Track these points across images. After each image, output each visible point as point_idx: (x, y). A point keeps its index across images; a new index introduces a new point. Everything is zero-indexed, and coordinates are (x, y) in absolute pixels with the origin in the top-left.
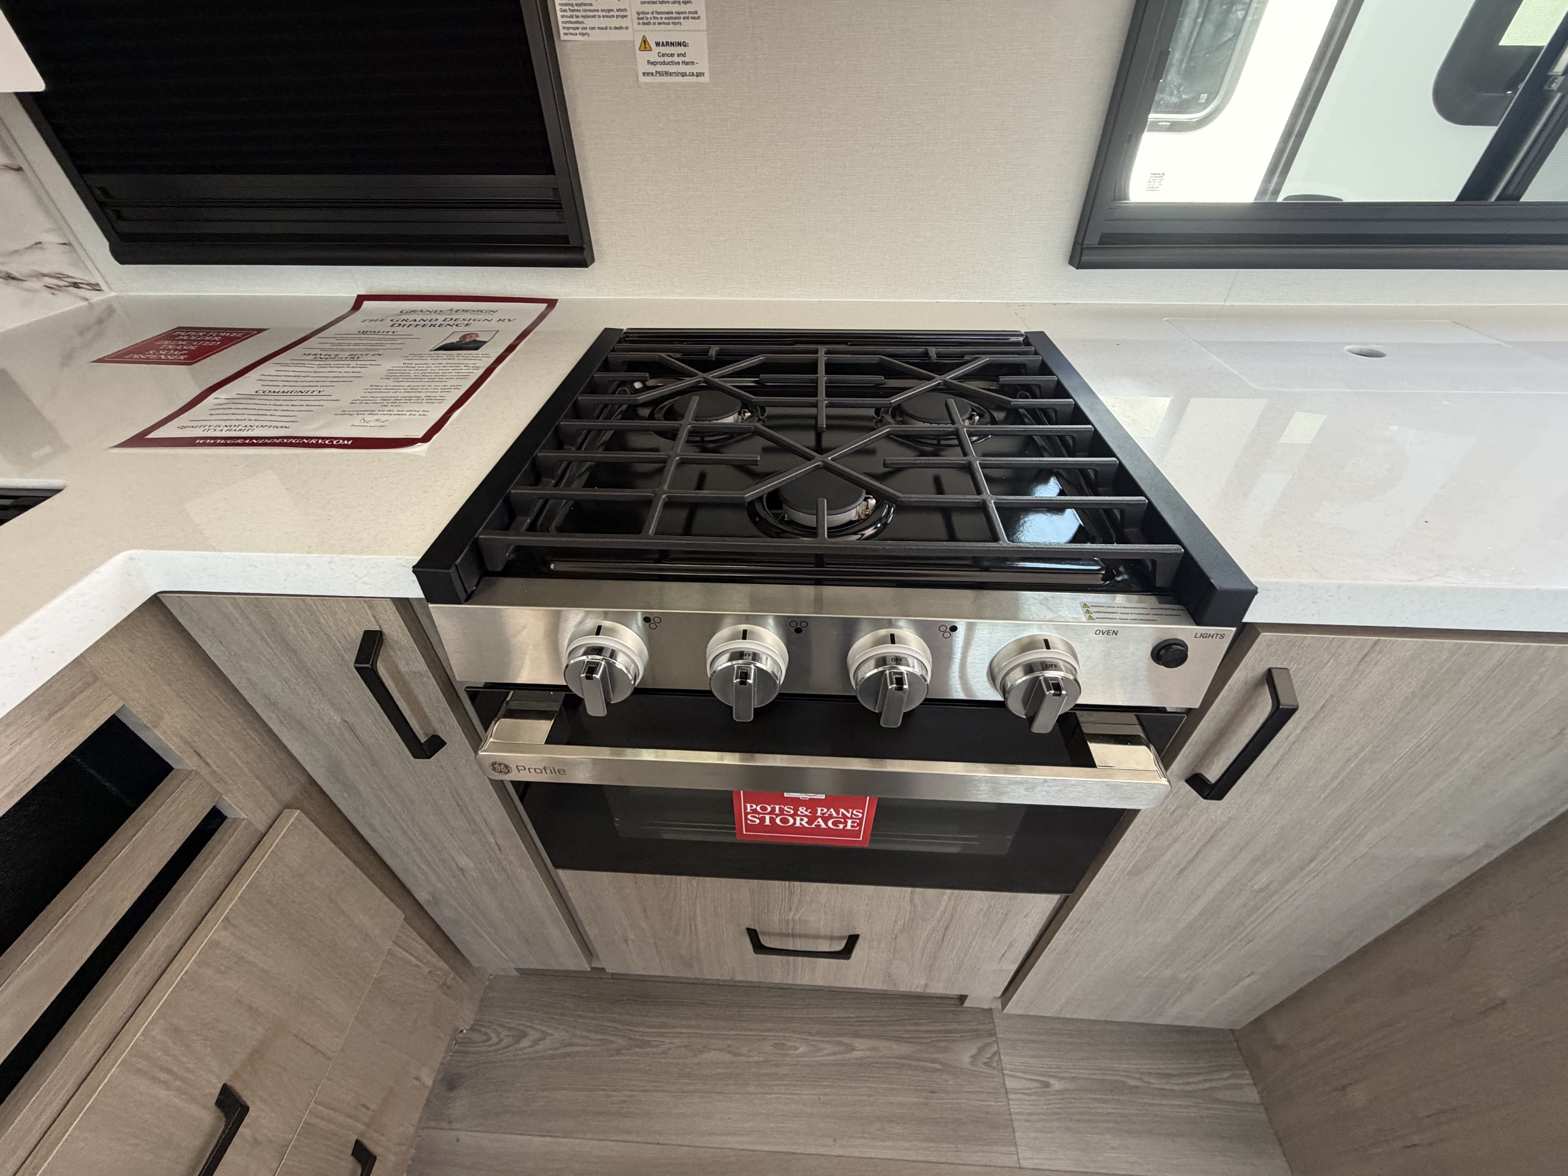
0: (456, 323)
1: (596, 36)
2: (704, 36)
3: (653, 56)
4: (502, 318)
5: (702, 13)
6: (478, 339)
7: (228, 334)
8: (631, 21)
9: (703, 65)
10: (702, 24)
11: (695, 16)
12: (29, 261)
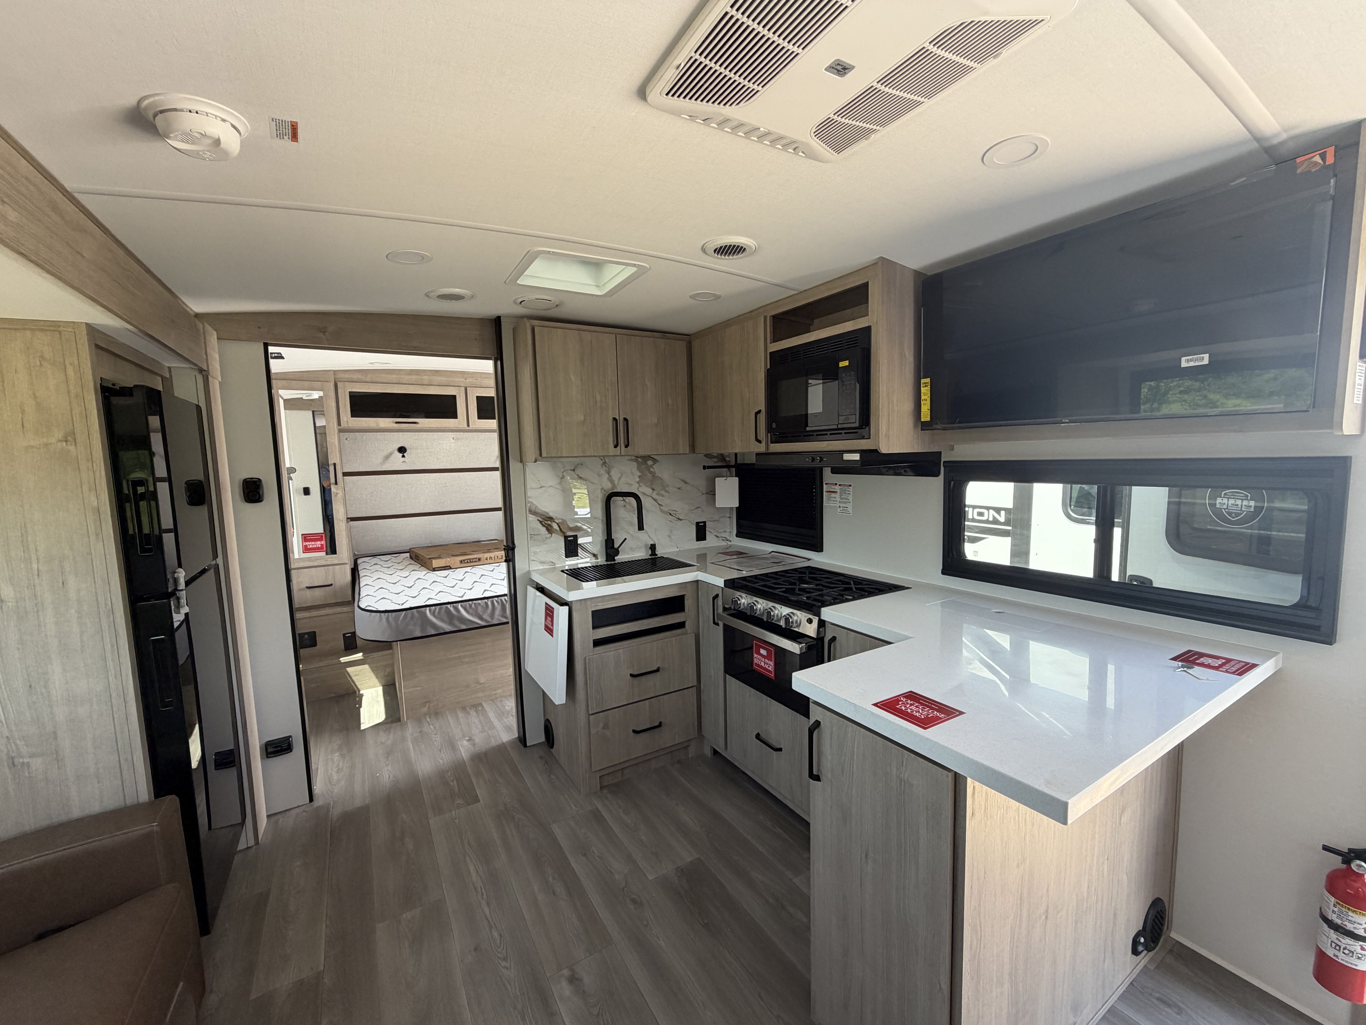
1: (831, 504)
2: (851, 507)
3: (841, 509)
5: (851, 502)
8: (838, 502)
9: (851, 512)
10: (851, 504)
11: (850, 502)
12: (722, 533)
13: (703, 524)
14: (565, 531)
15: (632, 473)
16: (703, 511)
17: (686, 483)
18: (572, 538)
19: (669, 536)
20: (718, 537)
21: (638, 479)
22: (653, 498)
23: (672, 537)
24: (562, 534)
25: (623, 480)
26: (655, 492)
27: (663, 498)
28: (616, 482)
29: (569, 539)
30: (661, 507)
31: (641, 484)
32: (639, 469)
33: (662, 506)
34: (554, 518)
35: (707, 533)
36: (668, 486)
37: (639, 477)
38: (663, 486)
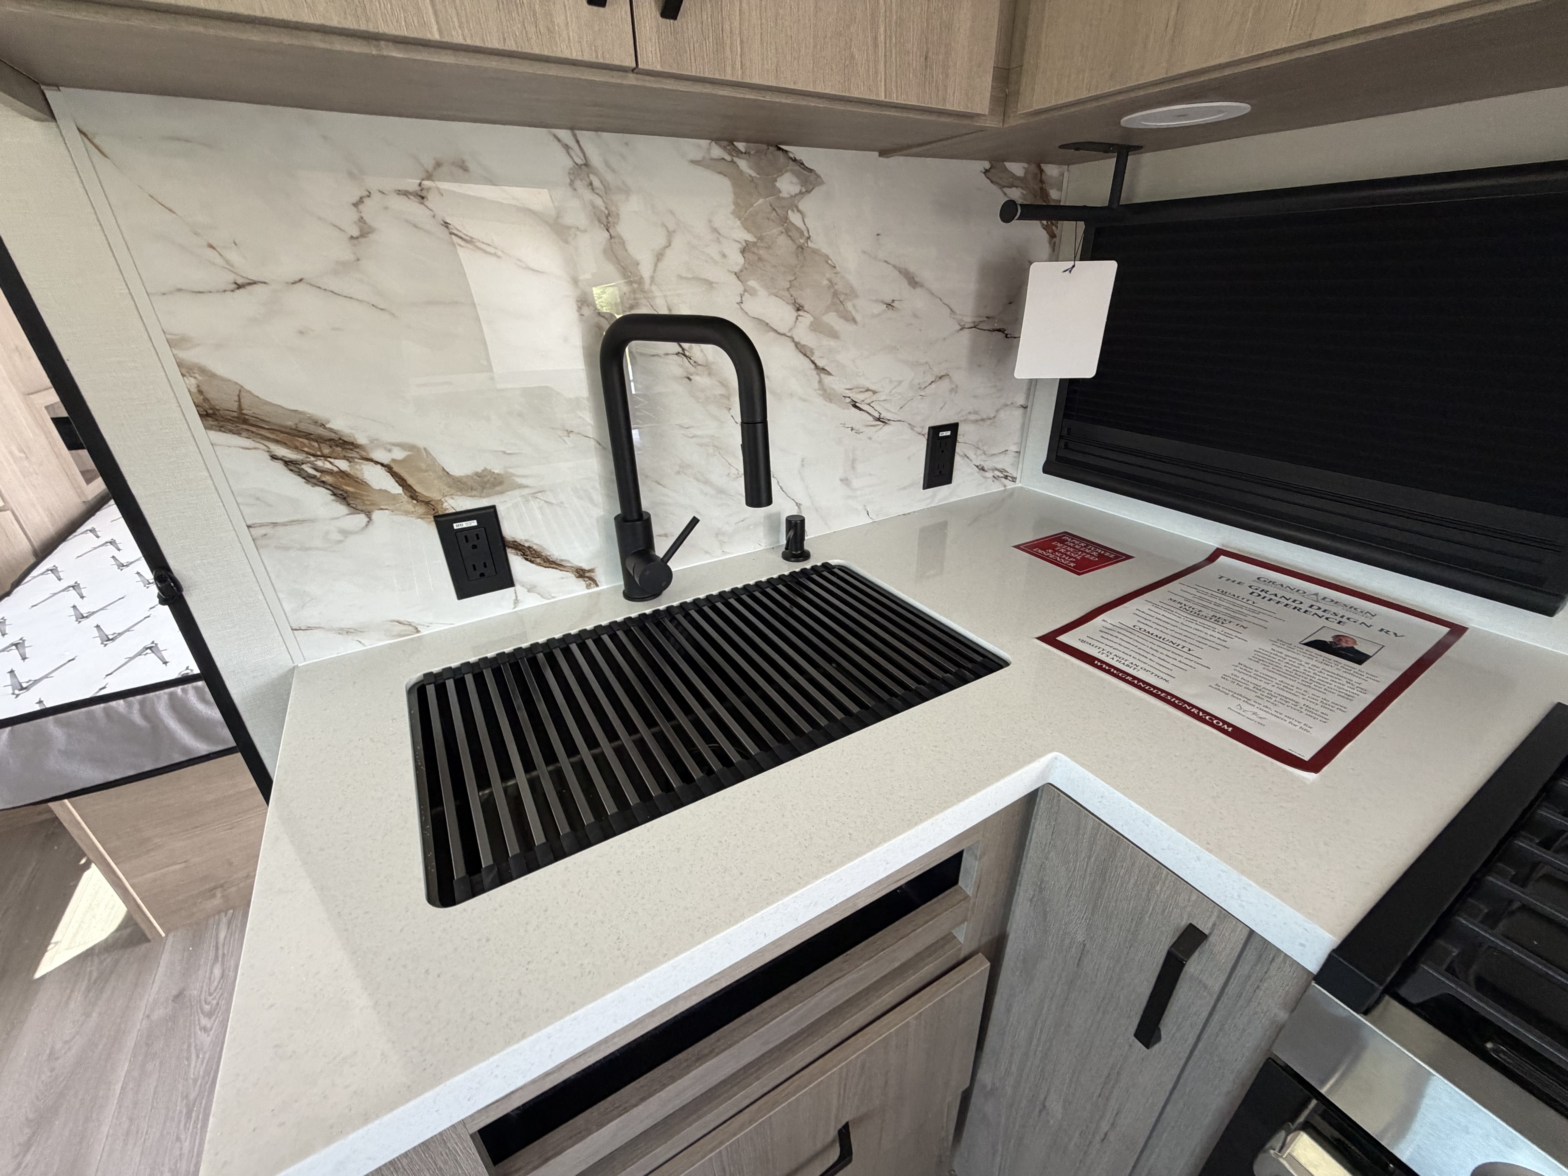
0: (1326, 615)
4: (1387, 629)
6: (1356, 647)
7: (1102, 552)
12: (996, 459)
13: (948, 433)
14: (433, 494)
15: (715, 230)
16: (954, 390)
17: (913, 282)
18: (474, 523)
19: (845, 481)
20: (983, 469)
21: (741, 260)
22: (797, 345)
23: (856, 483)
24: (421, 509)
25: (674, 260)
26: (806, 319)
27: (833, 343)
28: (646, 271)
29: (456, 526)
30: (827, 379)
31: (752, 283)
32: (742, 211)
33: (829, 374)
34: (361, 440)
35: (958, 459)
36: (852, 293)
37: (743, 251)
38: (835, 294)
